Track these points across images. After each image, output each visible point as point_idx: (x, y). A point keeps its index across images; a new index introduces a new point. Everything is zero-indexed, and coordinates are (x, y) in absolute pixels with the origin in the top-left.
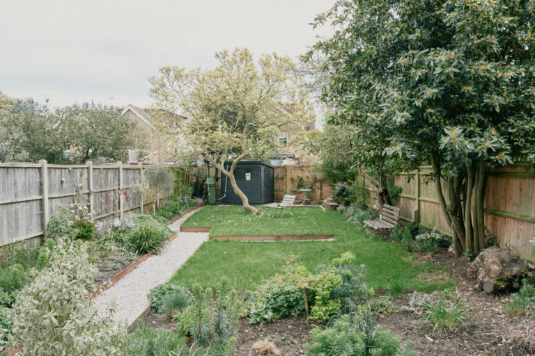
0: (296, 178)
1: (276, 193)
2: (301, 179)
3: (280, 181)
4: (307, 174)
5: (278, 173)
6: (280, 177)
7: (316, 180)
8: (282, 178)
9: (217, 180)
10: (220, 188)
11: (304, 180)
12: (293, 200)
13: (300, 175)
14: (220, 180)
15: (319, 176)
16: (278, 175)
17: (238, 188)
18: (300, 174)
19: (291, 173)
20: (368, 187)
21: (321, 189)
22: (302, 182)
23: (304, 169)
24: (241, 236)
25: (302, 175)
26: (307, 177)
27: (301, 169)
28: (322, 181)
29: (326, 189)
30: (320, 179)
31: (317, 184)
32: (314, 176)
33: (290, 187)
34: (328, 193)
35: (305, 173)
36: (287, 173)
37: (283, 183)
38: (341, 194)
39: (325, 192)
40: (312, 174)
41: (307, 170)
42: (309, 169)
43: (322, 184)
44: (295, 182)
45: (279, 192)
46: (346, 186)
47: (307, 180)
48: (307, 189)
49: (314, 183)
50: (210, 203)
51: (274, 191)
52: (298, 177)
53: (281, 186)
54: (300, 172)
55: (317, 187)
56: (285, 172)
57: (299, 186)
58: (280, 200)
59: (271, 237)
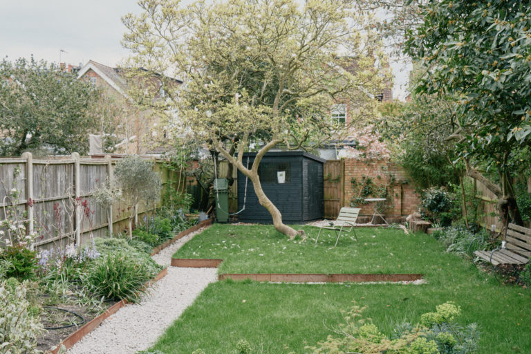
0: (360, 180)
1: (327, 204)
2: (369, 182)
3: (333, 185)
4: (378, 172)
5: (331, 171)
7: (393, 183)
8: (338, 180)
9: (231, 182)
10: (236, 195)
11: (374, 182)
12: (356, 216)
13: (366, 175)
14: (235, 183)
15: (400, 175)
16: (330, 175)
17: (265, 196)
18: (366, 172)
19: (352, 171)
20: (482, 195)
21: (402, 198)
22: (370, 186)
23: (374, 164)
24: (270, 274)
25: (371, 174)
26: (379, 178)
27: (369, 165)
28: (404, 184)
29: (410, 197)
30: (401, 181)
31: (395, 190)
32: (391, 176)
33: (350, 194)
34: (413, 205)
35: (374, 172)
36: (346, 172)
37: (338, 187)
38: (436, 205)
39: (409, 203)
40: (387, 172)
41: (379, 167)
42: (382, 164)
43: (404, 190)
44: (358, 187)
45: (331, 203)
46: (445, 193)
47: (379, 182)
48: (379, 197)
49: (391, 187)
50: (219, 221)
51: (324, 201)
52: (364, 178)
53: (336, 192)
54: (366, 169)
55: (395, 195)
56: (342, 170)
57: (365, 193)
58: (333, 216)
59: (320, 277)
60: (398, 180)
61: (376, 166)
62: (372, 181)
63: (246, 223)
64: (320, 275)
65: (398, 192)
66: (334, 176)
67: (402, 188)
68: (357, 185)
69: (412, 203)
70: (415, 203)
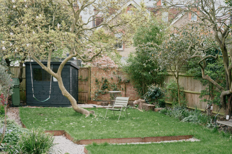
0: (100, 80)
1: (80, 94)
2: (106, 81)
3: (84, 83)
4: (111, 75)
5: (82, 74)
6: (83, 78)
7: (120, 82)
8: (87, 80)
9: (21, 80)
11: (109, 81)
12: (127, 102)
13: (104, 77)
14: (24, 81)
15: (124, 77)
16: (81, 76)
17: (65, 90)
18: (105, 75)
19: (95, 75)
20: (183, 89)
21: (125, 91)
22: (107, 83)
23: (109, 70)
24: (109, 139)
25: (107, 76)
26: (112, 79)
27: (106, 71)
28: (127, 82)
29: (130, 90)
30: (124, 81)
31: (121, 86)
32: (119, 78)
33: (94, 88)
34: (131, 95)
35: (109, 75)
36: (91, 75)
37: (87, 84)
38: (154, 95)
39: (129, 93)
40: (117, 75)
41: (112, 72)
42: (114, 70)
43: (126, 86)
44: (99, 84)
45: (83, 93)
46: (159, 88)
47: (112, 81)
48: (112, 91)
49: (119, 84)
50: (14, 105)
51: (78, 92)
52: (103, 79)
53: (85, 87)
54: (104, 73)
55: (121, 89)
56: (89, 74)
57: (103, 87)
58: (84, 101)
59: (138, 139)
60: (123, 80)
61: (110, 71)
62: (108, 81)
63: (32, 106)
64: (138, 138)
65: (123, 87)
66: (84, 77)
67: (125, 85)
68: (98, 83)
69: (131, 94)
70: (133, 94)
